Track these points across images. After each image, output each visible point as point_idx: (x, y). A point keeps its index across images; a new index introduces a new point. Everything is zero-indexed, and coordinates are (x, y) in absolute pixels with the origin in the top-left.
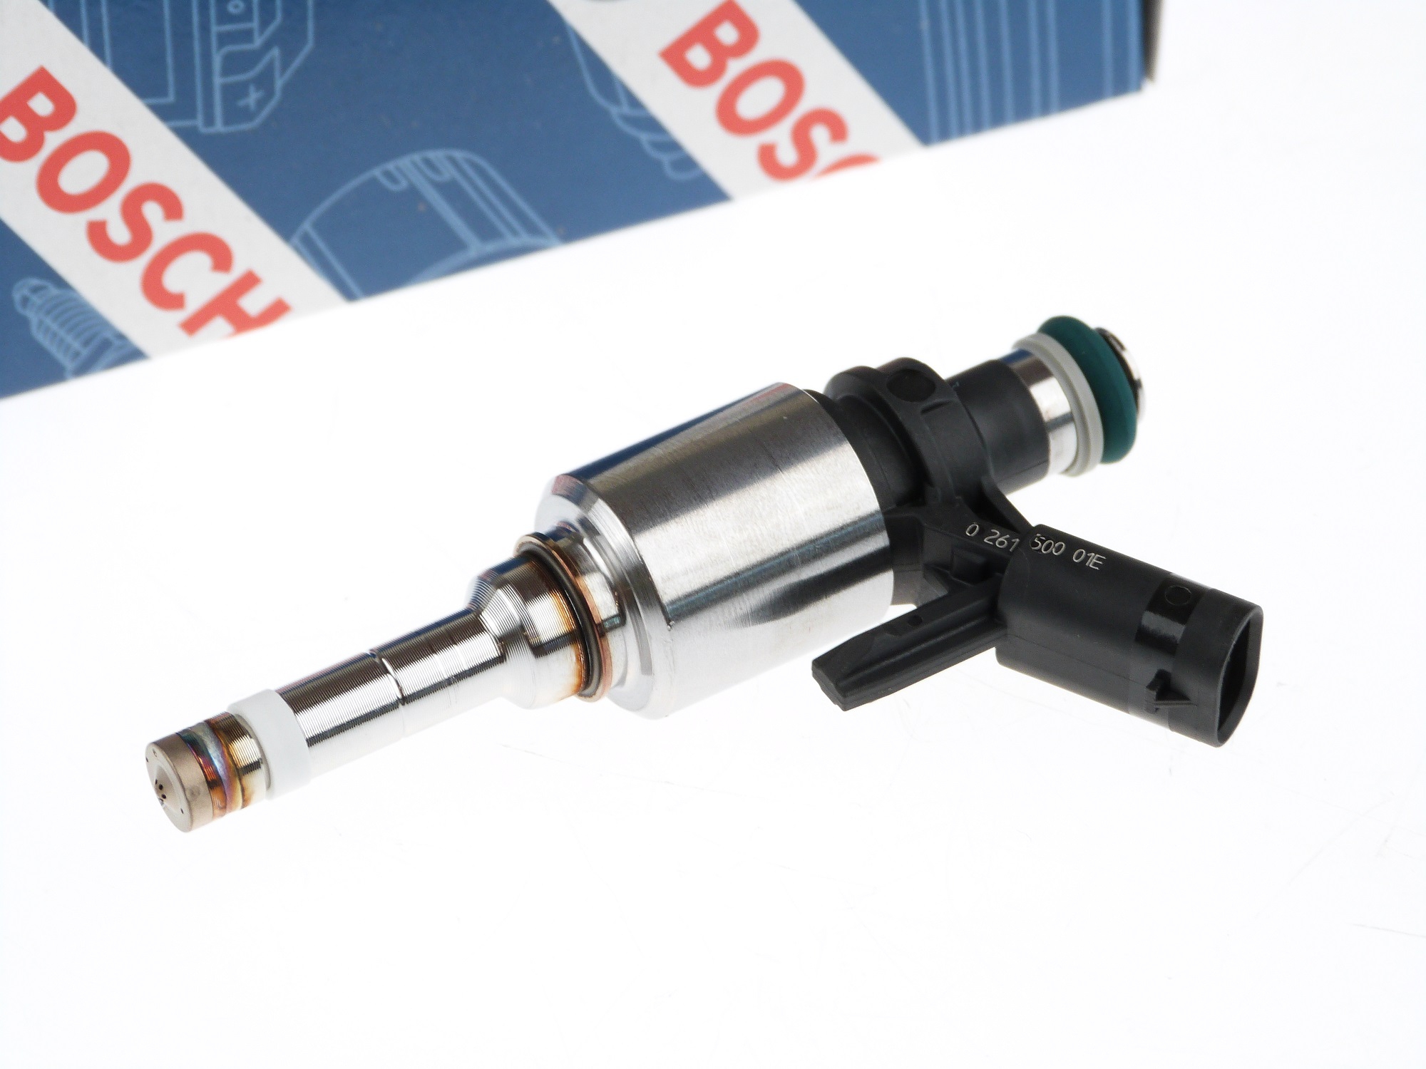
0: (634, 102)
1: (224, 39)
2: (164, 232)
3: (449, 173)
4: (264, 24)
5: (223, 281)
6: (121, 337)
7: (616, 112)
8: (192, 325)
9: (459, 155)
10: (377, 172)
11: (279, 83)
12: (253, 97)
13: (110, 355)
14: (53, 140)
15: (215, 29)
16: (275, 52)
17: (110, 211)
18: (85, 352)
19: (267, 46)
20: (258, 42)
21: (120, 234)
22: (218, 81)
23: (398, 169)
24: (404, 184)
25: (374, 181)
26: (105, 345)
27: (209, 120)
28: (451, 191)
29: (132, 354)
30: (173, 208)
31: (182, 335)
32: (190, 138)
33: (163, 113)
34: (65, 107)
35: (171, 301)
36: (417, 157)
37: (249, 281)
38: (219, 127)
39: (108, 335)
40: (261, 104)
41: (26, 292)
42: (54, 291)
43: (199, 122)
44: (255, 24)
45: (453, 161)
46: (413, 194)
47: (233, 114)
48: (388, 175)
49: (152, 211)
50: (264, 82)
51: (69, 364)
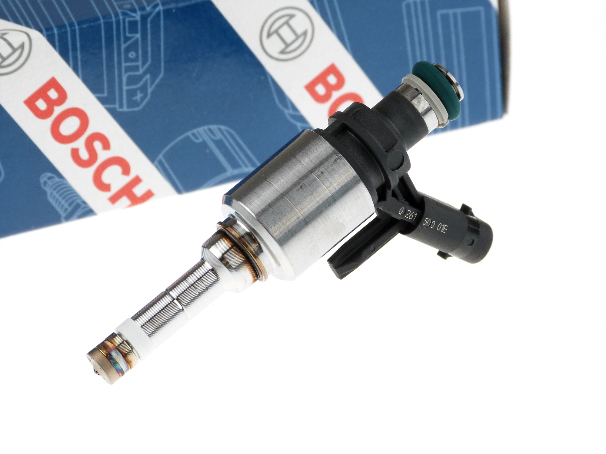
0: (295, 109)
1: (128, 69)
2: (103, 155)
3: (219, 136)
4: (144, 63)
5: (126, 180)
6: (84, 203)
7: (288, 112)
8: (114, 199)
9: (223, 127)
10: (189, 133)
11: (150, 90)
12: (139, 96)
13: (79, 212)
14: (58, 110)
15: (124, 64)
16: (148, 76)
17: (80, 144)
18: (70, 209)
19: (145, 73)
20: (141, 71)
21: (84, 155)
22: (125, 88)
23: (198, 132)
24: (200, 140)
25: (188, 137)
26: (78, 206)
27: (121, 106)
28: (219, 144)
29: (89, 212)
30: (106, 145)
31: (109, 203)
32: (113, 113)
33: (103, 101)
34: (63, 96)
35: (105, 187)
36: (206, 128)
37: (137, 181)
38: (125, 109)
39: (79, 201)
40: (143, 99)
41: (45, 179)
42: (57, 179)
43: (117, 106)
44: (140, 63)
45: (220, 130)
46: (204, 144)
47: (132, 103)
48: (194, 135)
49: (98, 145)
50: (144, 89)
51: (63, 214)
